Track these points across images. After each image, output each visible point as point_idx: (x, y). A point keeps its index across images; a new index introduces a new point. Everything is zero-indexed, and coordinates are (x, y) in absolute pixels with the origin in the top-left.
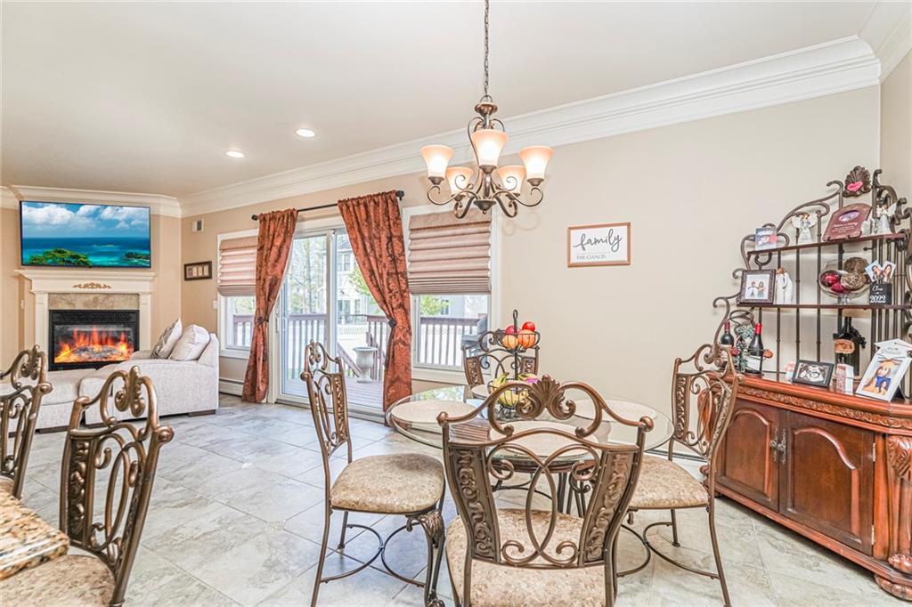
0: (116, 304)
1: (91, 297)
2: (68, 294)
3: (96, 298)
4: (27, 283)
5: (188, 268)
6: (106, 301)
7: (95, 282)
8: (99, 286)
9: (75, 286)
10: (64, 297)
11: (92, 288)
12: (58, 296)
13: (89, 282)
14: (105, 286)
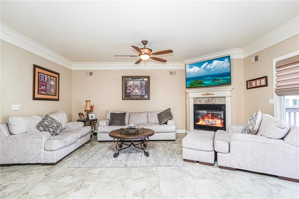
0: (216, 102)
1: (207, 99)
2: (199, 98)
3: (209, 99)
4: (187, 94)
5: (248, 82)
6: (212, 101)
7: (208, 93)
8: (210, 94)
9: (202, 95)
10: (198, 99)
11: (207, 95)
12: (196, 99)
13: (206, 93)
14: (212, 94)
